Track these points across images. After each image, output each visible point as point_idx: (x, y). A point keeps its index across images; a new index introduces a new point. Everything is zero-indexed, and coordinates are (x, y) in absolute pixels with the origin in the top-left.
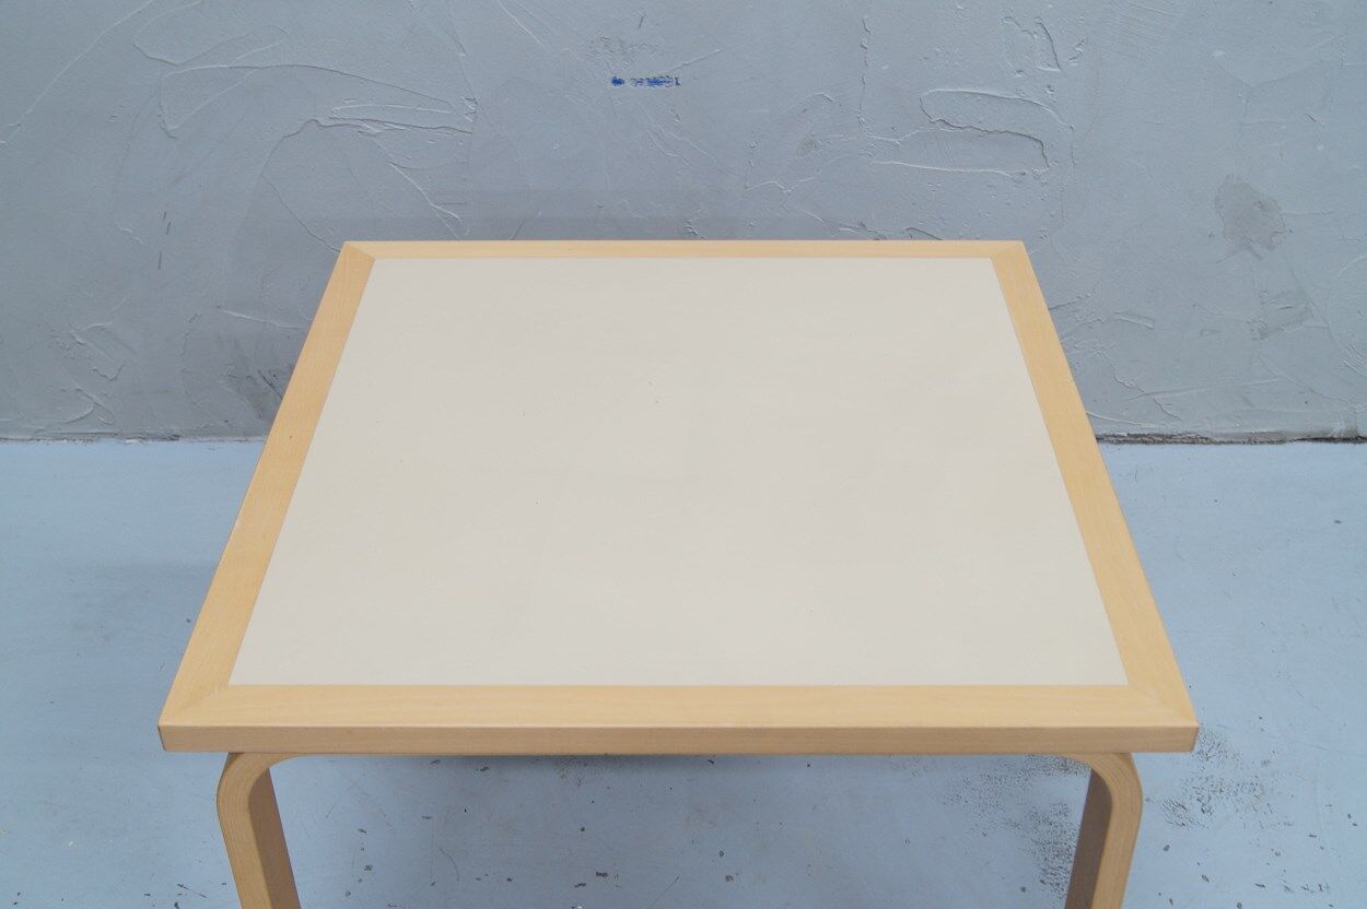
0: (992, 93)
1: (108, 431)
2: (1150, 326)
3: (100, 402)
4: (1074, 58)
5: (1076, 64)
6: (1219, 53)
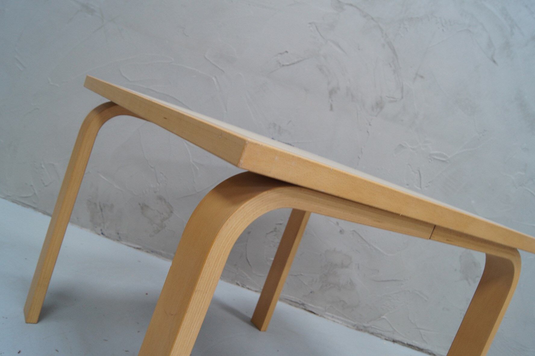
1: (33, 206)
2: (426, 300)
3: (36, 193)
4: (427, 187)
5: (426, 189)
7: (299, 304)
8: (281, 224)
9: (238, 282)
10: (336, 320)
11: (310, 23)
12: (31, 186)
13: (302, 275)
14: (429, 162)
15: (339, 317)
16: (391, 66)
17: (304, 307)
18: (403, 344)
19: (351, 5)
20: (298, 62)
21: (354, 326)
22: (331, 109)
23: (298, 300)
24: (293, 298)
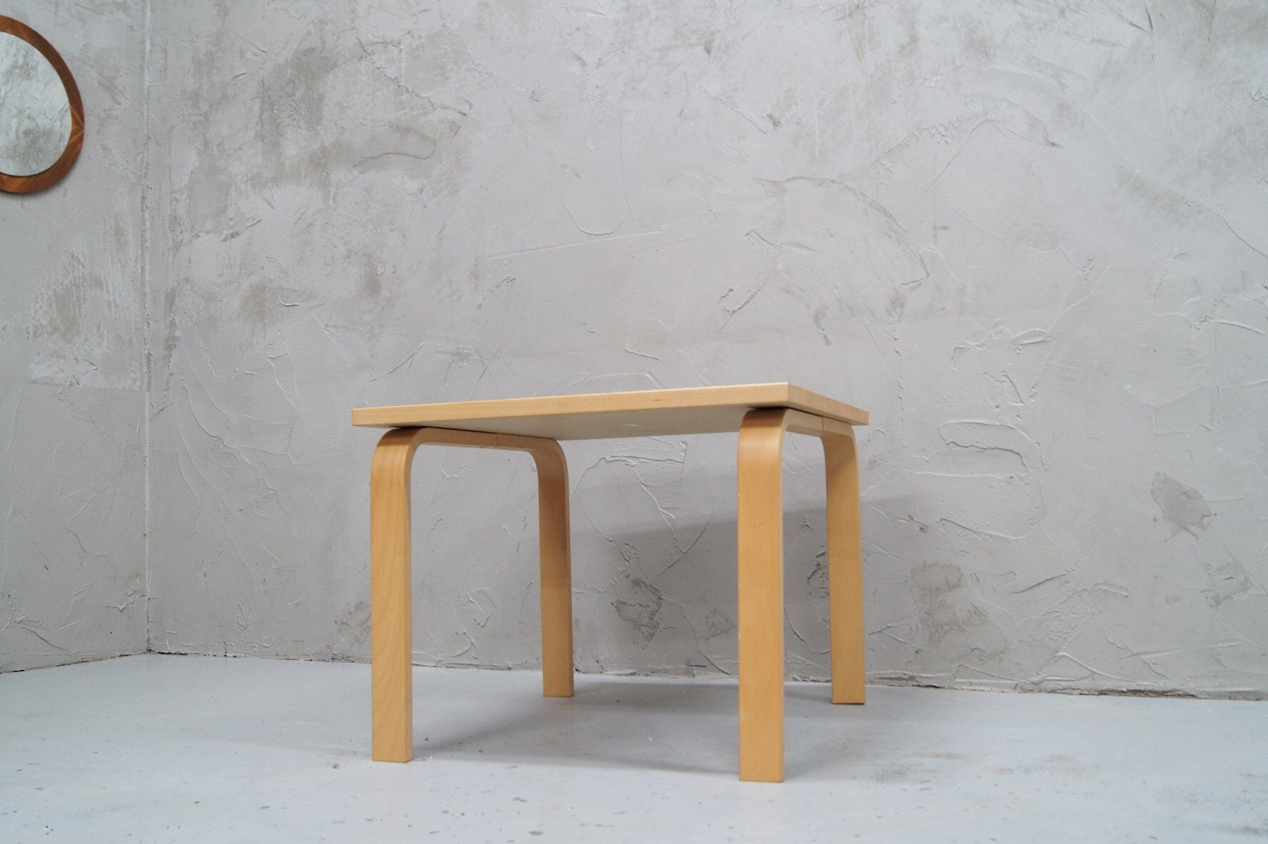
0: (982, 421)
1: (475, 663)
2: (1126, 594)
3: (474, 642)
4: (1032, 396)
5: (1033, 401)
6: (1128, 387)
7: (904, 679)
8: (823, 554)
9: (795, 676)
10: (981, 688)
11: (747, 234)
12: (465, 633)
13: (888, 627)
14: (1018, 354)
15: (981, 681)
16: (890, 237)
17: (915, 683)
18: (1121, 693)
19: (794, 178)
20: (752, 296)
21: (1015, 688)
22: (828, 343)
23: (899, 673)
24: (890, 672)
